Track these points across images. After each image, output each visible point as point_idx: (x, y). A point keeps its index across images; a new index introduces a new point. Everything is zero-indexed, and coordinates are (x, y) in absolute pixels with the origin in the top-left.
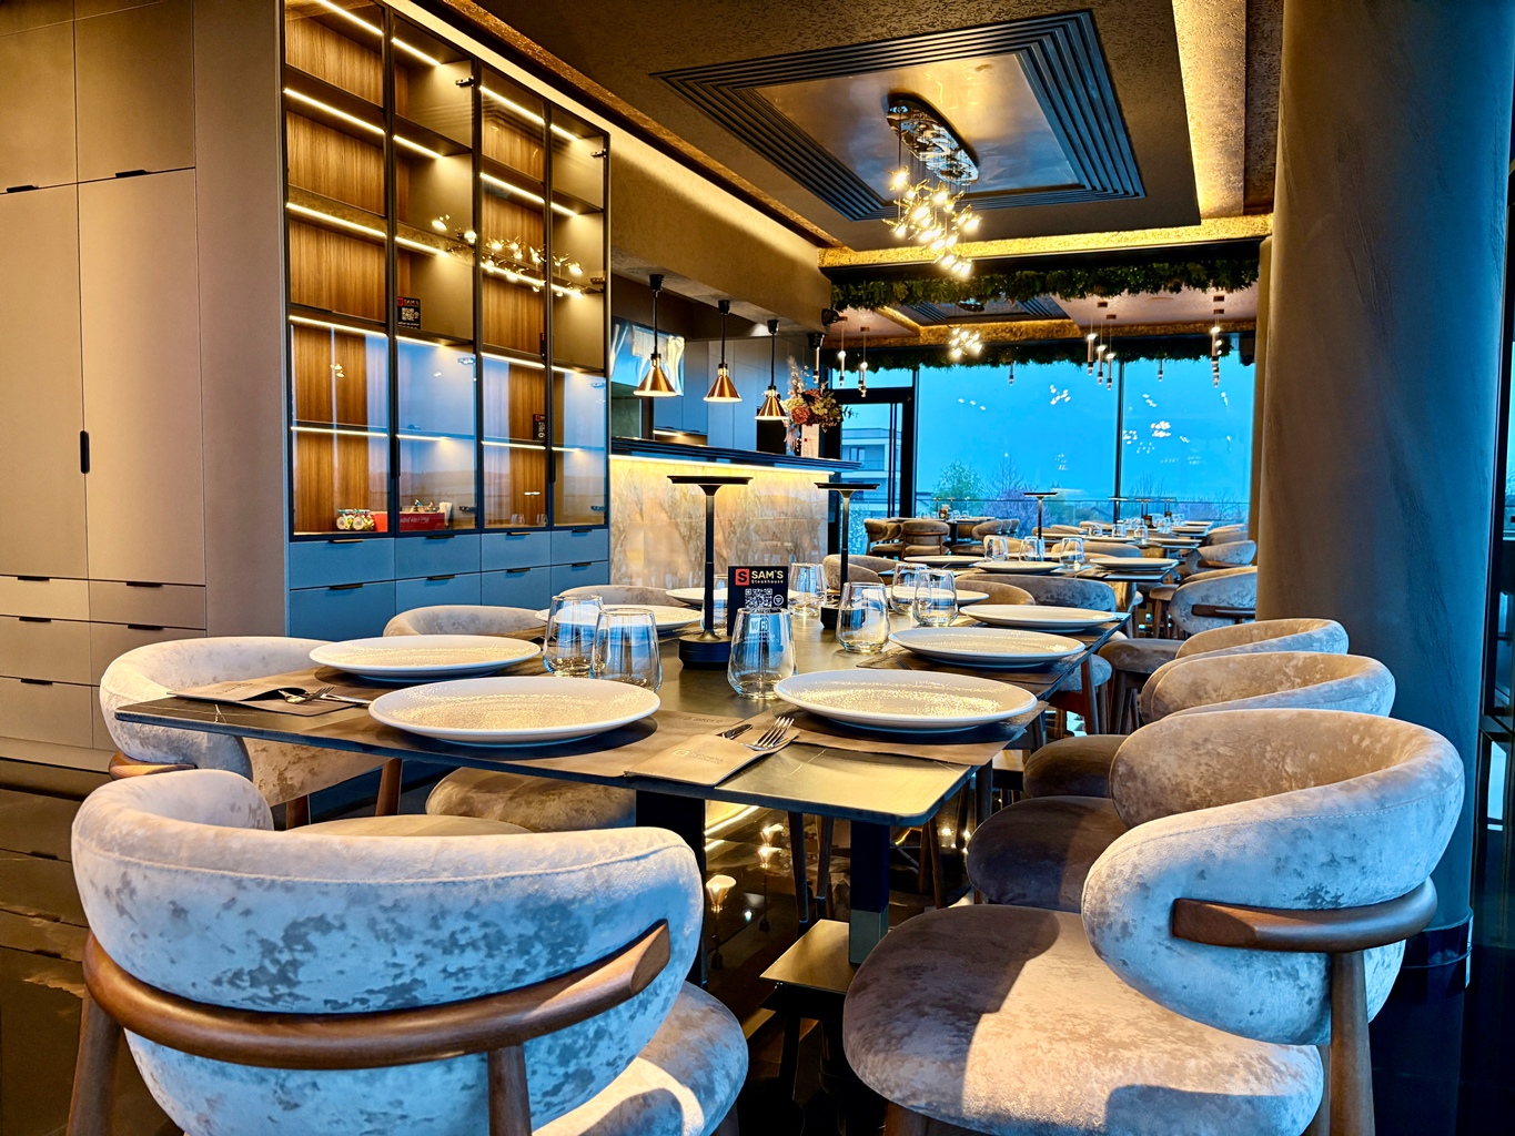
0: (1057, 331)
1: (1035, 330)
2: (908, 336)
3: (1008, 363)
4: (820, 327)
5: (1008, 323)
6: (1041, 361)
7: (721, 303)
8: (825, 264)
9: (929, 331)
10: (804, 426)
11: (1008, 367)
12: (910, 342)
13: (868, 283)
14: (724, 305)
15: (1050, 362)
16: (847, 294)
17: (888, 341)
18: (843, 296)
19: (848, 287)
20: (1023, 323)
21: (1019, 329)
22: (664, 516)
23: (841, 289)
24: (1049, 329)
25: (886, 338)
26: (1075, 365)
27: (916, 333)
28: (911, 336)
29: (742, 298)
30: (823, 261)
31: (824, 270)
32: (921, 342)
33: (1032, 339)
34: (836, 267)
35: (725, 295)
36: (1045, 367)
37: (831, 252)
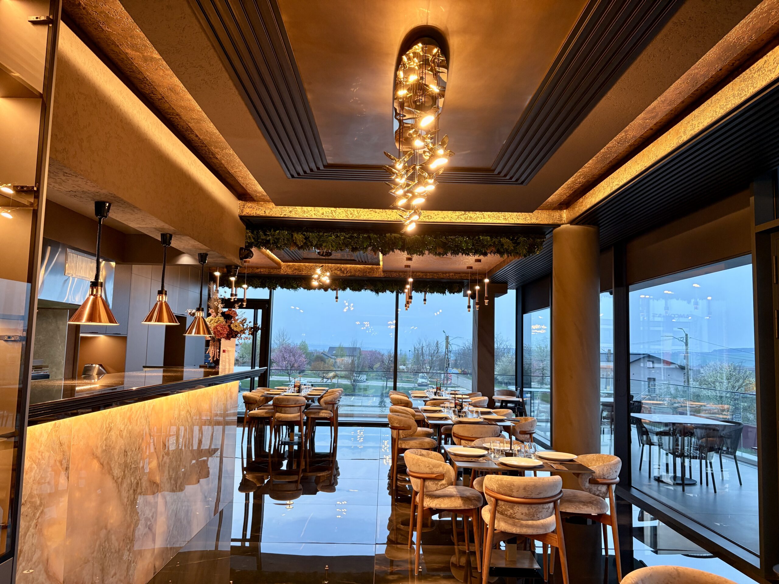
0: (369, 272)
1: (356, 270)
2: (273, 268)
3: (335, 289)
4: (237, 261)
5: (339, 265)
6: (353, 289)
7: (163, 235)
8: (244, 214)
9: (288, 266)
10: (223, 341)
11: (335, 292)
12: (274, 272)
13: (275, 231)
14: (166, 238)
15: (359, 290)
16: (257, 238)
17: (259, 270)
18: (254, 239)
19: (258, 233)
20: (348, 266)
21: (346, 269)
22: (96, 465)
23: (252, 233)
24: (364, 271)
25: (257, 268)
26: (374, 293)
27: (279, 267)
28: (276, 268)
29: (183, 233)
30: (242, 211)
31: (242, 218)
32: (282, 272)
33: (354, 276)
34: (253, 217)
35: (168, 228)
36: (357, 293)
37: (249, 204)
